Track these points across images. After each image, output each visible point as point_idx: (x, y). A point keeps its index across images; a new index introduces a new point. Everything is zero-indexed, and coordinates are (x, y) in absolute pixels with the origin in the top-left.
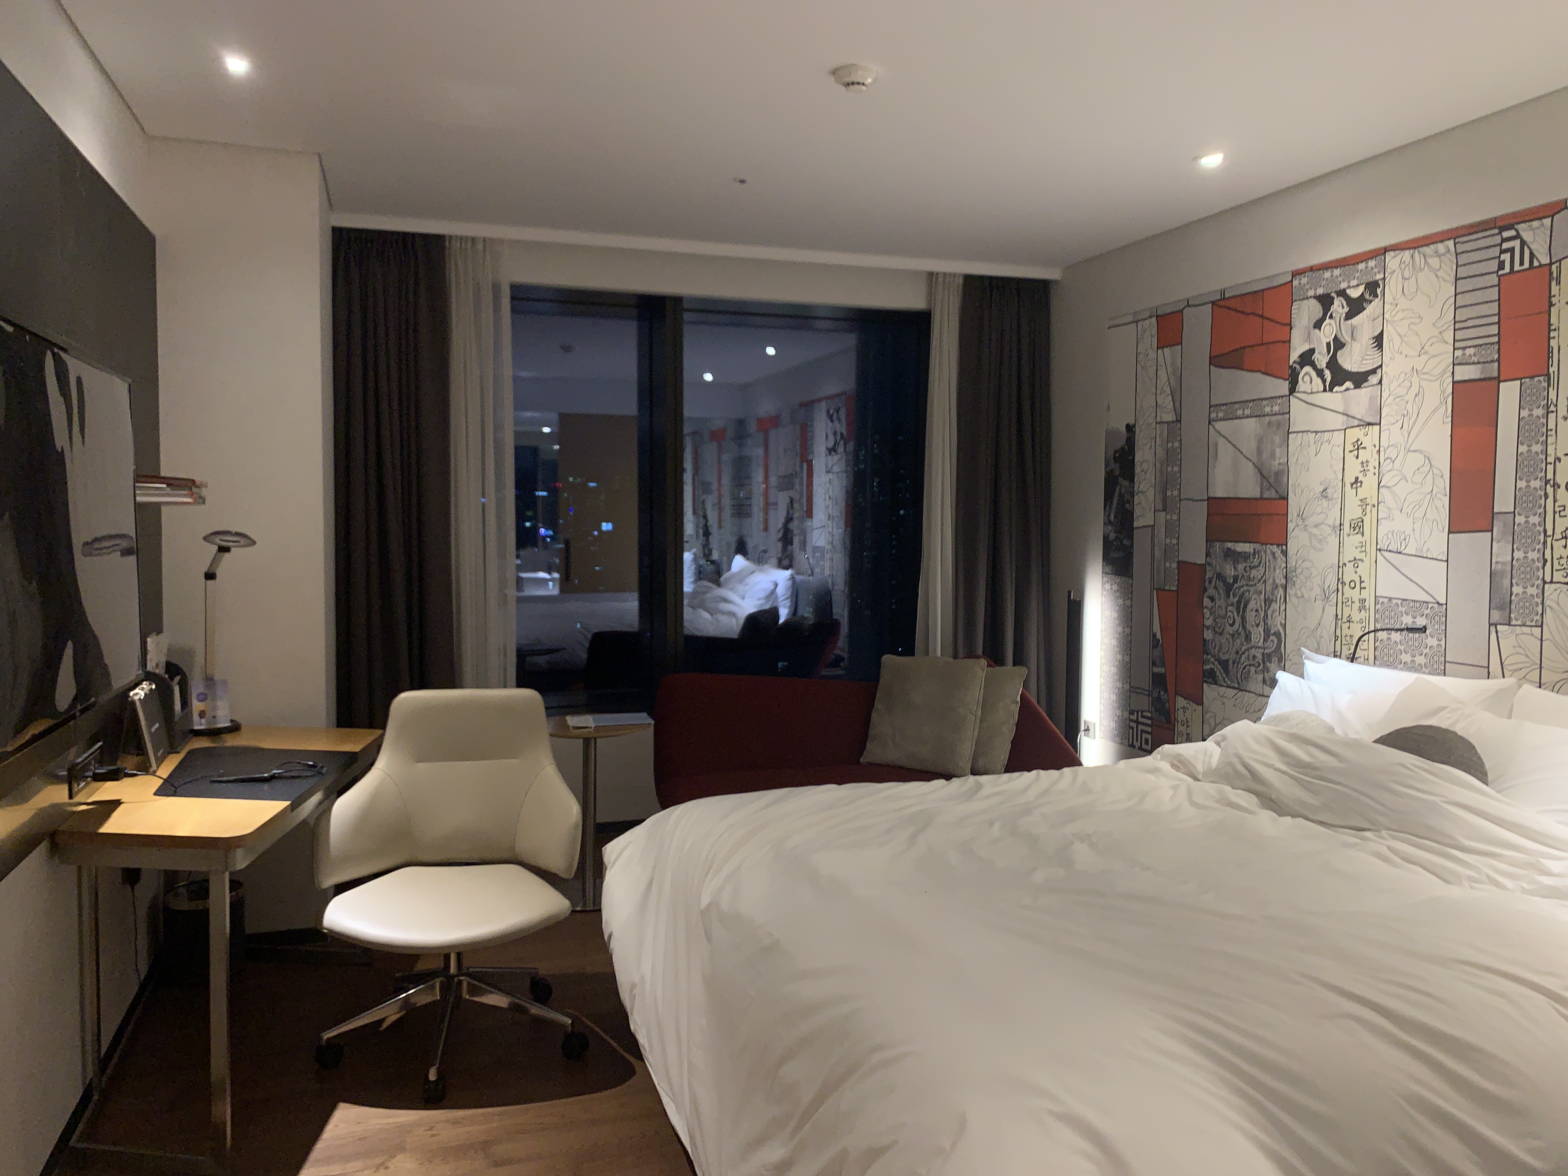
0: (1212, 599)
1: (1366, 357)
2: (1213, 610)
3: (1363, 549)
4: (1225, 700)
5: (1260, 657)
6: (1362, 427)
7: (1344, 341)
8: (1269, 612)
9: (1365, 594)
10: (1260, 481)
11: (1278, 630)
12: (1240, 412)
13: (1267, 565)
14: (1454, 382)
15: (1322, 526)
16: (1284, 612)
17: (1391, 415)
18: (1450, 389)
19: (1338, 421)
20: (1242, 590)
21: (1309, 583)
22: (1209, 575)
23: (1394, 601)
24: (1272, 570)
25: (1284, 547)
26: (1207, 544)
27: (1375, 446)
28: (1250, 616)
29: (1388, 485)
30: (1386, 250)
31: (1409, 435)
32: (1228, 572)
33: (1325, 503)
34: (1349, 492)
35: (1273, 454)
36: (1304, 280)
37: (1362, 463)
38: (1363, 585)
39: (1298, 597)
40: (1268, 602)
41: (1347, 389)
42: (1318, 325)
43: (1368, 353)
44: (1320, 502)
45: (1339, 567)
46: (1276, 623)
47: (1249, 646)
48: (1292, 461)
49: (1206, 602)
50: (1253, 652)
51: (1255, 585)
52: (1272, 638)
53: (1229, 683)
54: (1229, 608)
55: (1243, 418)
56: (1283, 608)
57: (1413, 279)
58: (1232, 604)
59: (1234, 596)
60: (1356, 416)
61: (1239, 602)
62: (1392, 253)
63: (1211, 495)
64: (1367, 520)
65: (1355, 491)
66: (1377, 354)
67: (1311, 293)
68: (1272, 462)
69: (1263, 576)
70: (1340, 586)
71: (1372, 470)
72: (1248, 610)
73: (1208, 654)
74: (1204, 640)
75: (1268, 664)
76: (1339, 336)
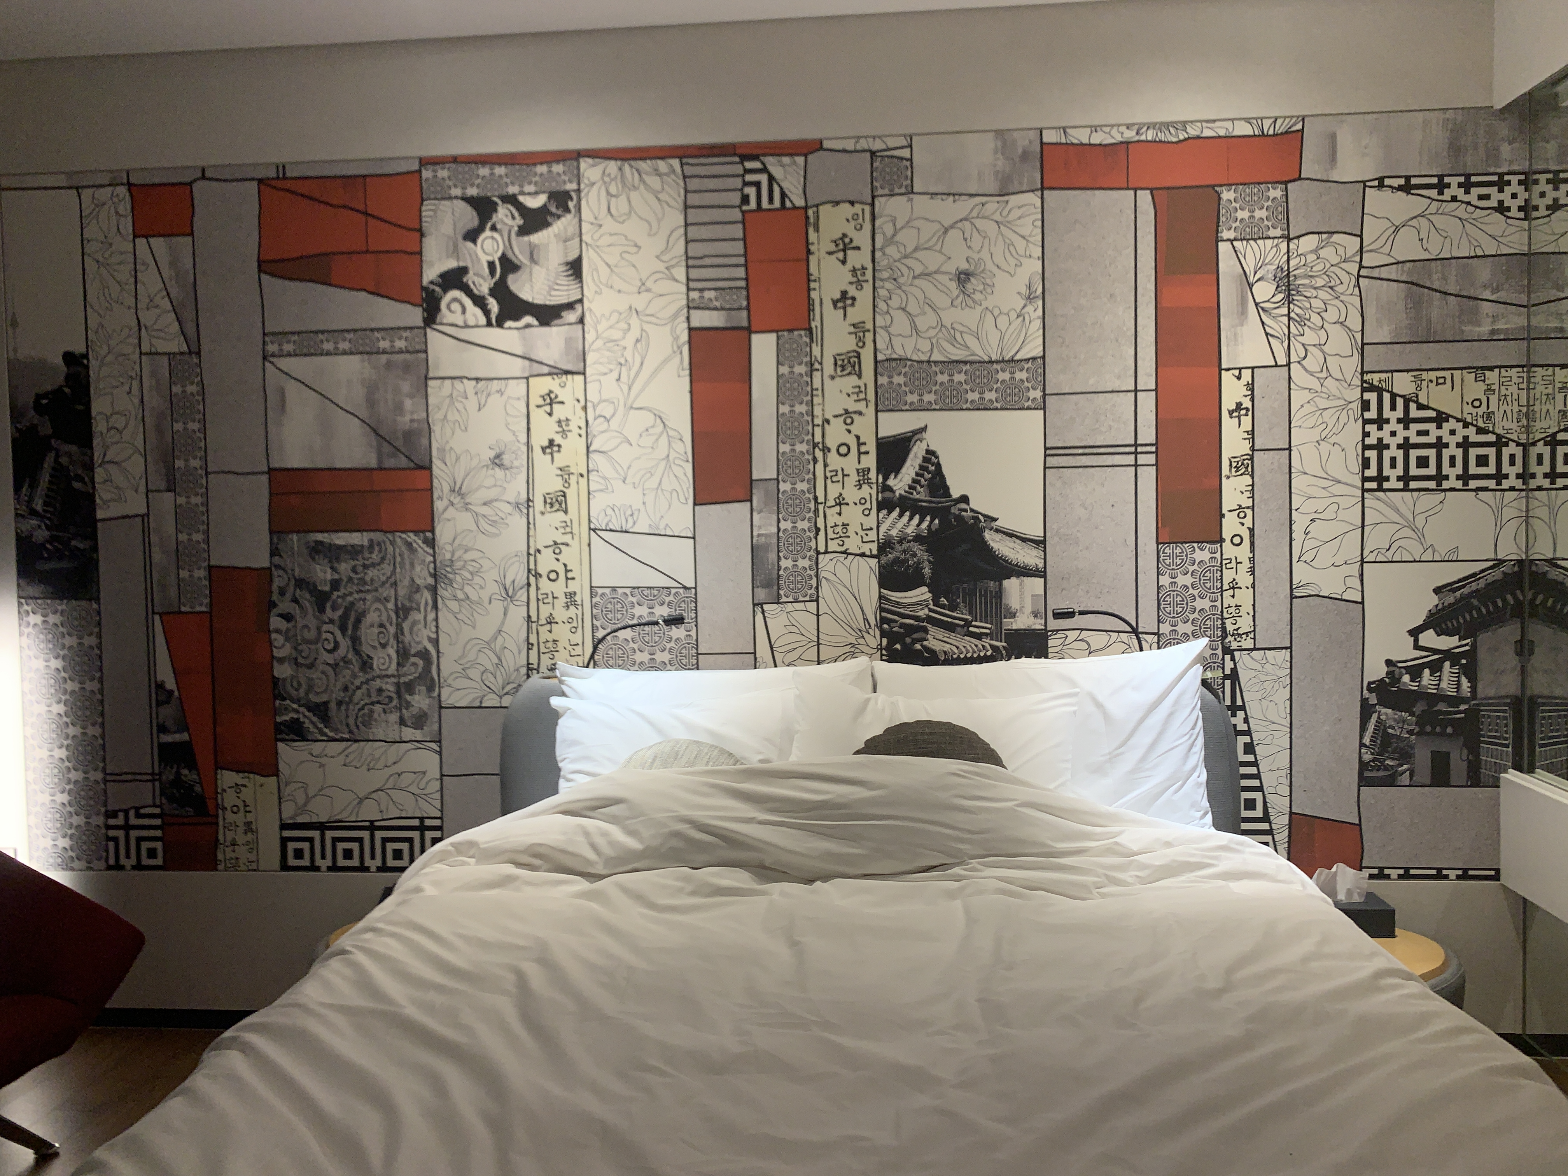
0: (288, 617)
1: (557, 287)
2: (291, 634)
3: (568, 530)
4: (324, 760)
5: (392, 688)
6: (555, 377)
7: (518, 263)
8: (406, 626)
9: (573, 586)
10: (375, 443)
11: (425, 648)
12: (328, 346)
13: (398, 559)
14: (690, 329)
15: (495, 504)
16: (434, 623)
17: (601, 363)
18: (685, 337)
19: (517, 367)
20: (350, 599)
21: (477, 580)
22: (277, 583)
23: (620, 591)
24: (408, 566)
25: (429, 535)
26: (271, 540)
27: (578, 401)
28: (369, 635)
29: (601, 450)
30: (578, 155)
31: (630, 389)
32: (320, 575)
33: (499, 473)
34: (541, 460)
35: (399, 408)
36: (443, 173)
37: (559, 422)
38: (570, 575)
39: (457, 600)
40: (403, 612)
41: (528, 326)
42: (472, 236)
43: (559, 282)
44: (491, 472)
45: (529, 554)
46: (421, 638)
47: (369, 676)
48: (436, 416)
49: (276, 622)
50: (378, 683)
51: (376, 590)
52: (413, 660)
53: (331, 734)
54: (325, 627)
55: (336, 354)
56: (431, 616)
57: (623, 198)
58: (331, 621)
59: (334, 609)
60: (546, 362)
61: (344, 618)
62: (590, 161)
63: (275, 464)
64: (571, 494)
65: (549, 457)
66: (574, 286)
67: (456, 192)
68: (399, 418)
69: (390, 577)
70: (532, 579)
71: (576, 431)
72: (363, 626)
73: (284, 699)
74: (275, 681)
75: (408, 697)
76: (510, 254)
